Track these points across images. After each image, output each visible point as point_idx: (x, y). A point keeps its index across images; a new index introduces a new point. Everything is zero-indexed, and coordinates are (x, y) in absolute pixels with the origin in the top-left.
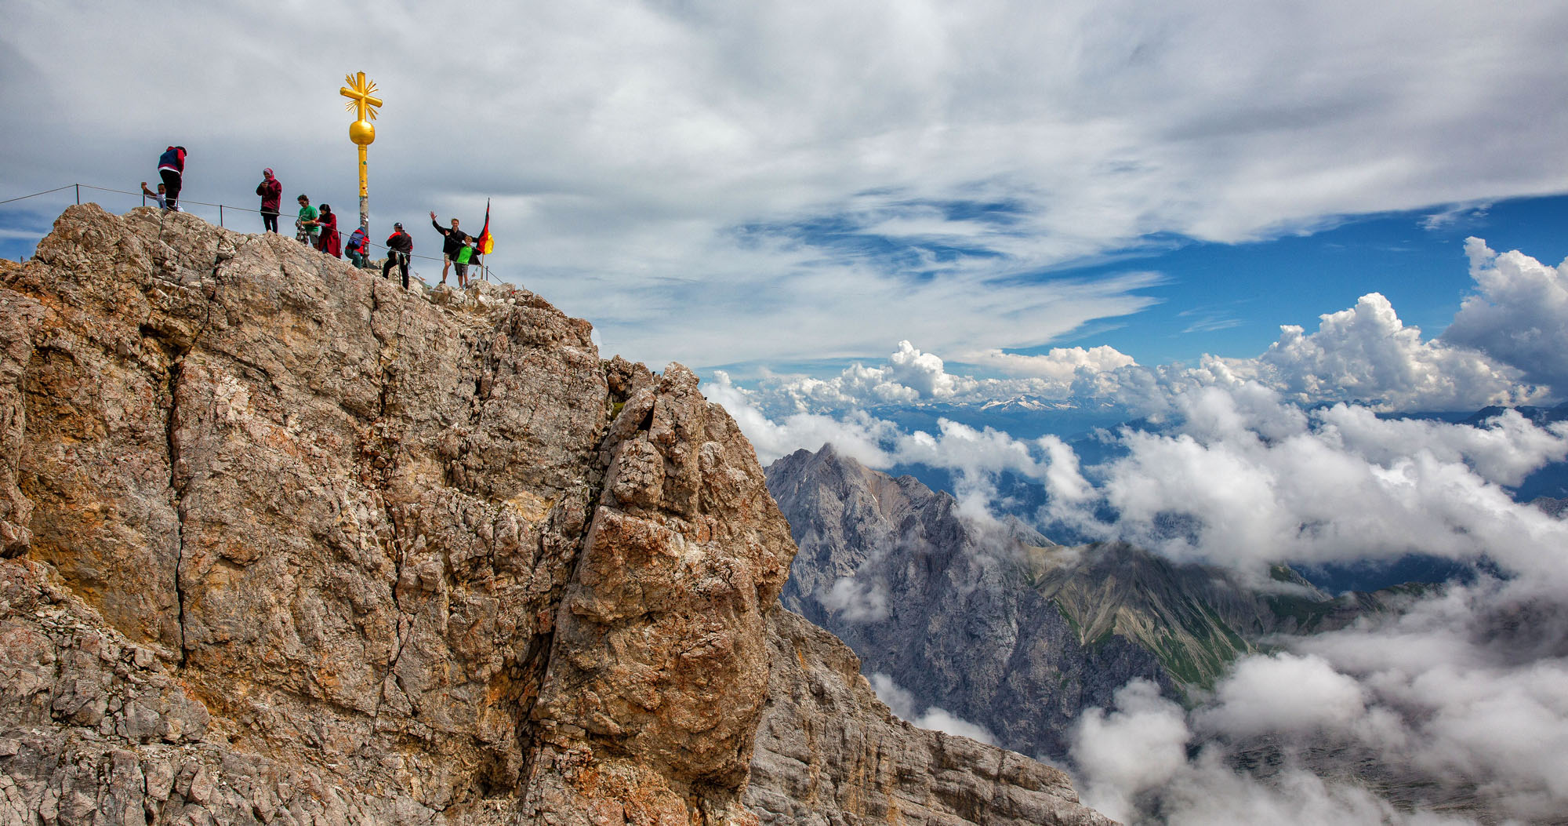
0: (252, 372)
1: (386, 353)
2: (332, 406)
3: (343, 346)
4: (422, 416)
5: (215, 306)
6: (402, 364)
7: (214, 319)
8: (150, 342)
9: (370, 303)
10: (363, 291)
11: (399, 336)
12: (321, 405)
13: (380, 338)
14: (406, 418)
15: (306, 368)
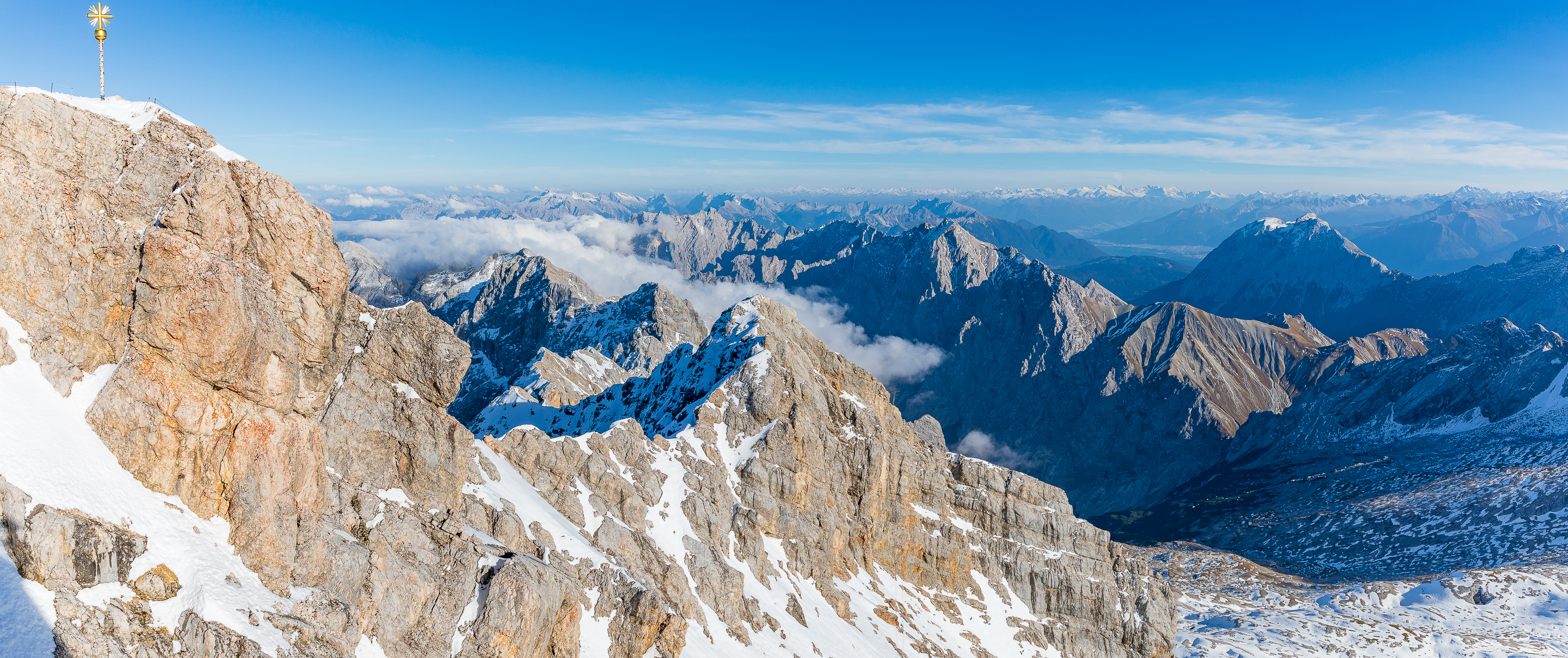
4: (94, 177)
6: (86, 151)
9: (72, 122)
10: (68, 118)
11: (85, 138)
13: (76, 139)
14: (85, 177)
15: (40, 154)
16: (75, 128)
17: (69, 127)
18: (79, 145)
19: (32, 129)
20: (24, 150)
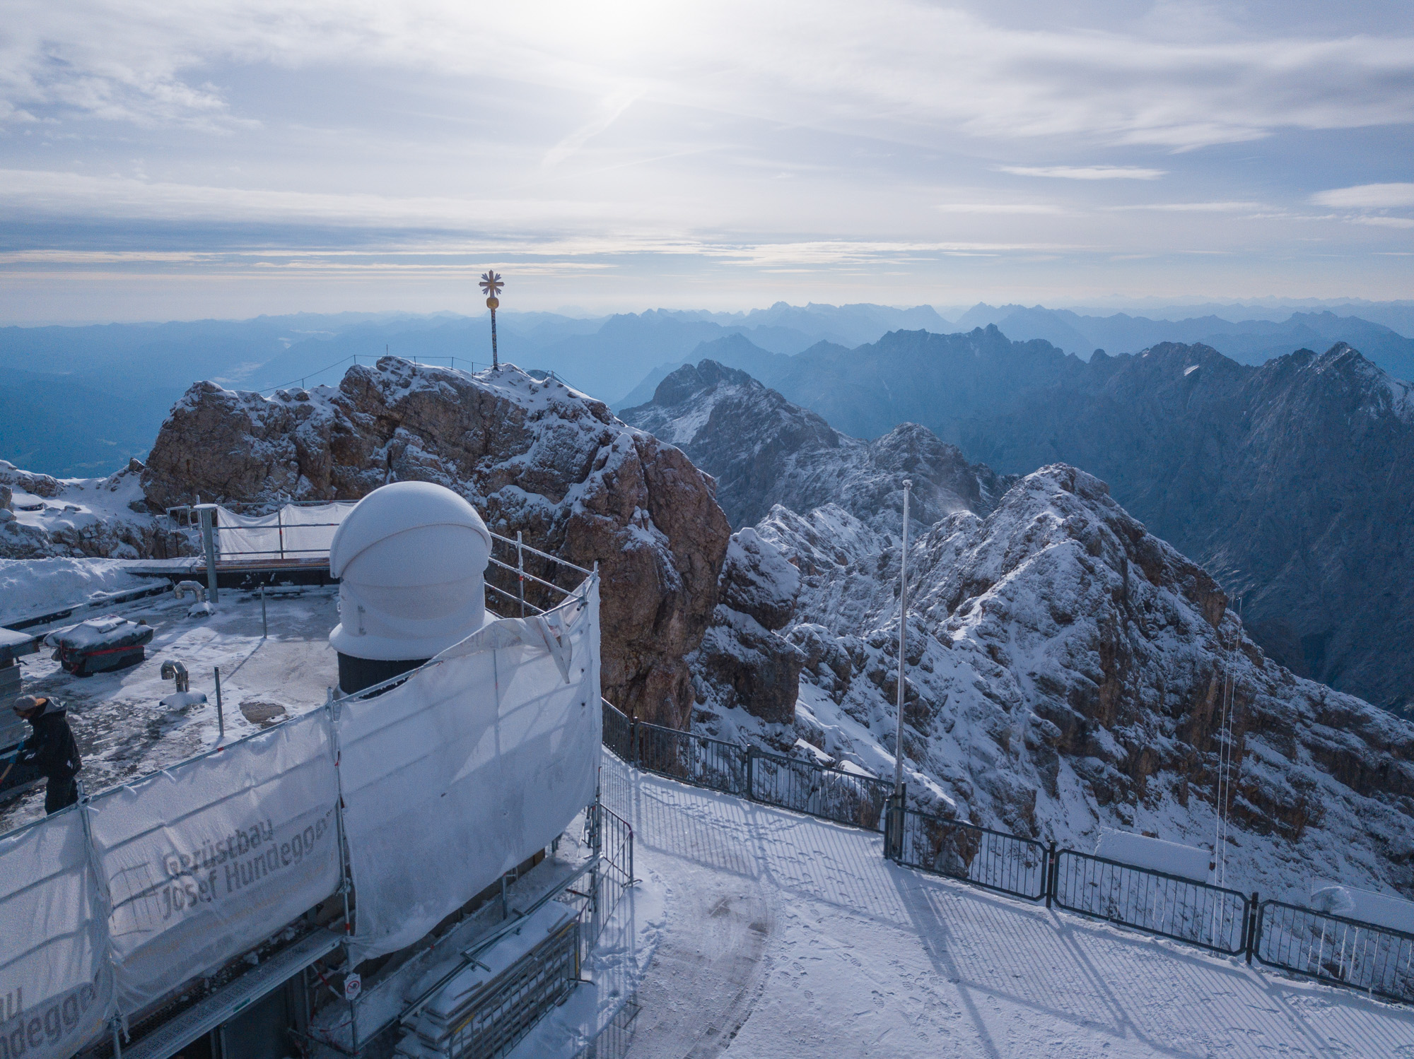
0: (425, 434)
1: (487, 423)
2: (461, 450)
3: (466, 422)
5: (409, 406)
7: (408, 411)
8: (384, 422)
11: (493, 416)
12: (456, 449)
13: (484, 418)
16: (482, 408)
17: (476, 405)
19: (439, 408)
20: (430, 428)
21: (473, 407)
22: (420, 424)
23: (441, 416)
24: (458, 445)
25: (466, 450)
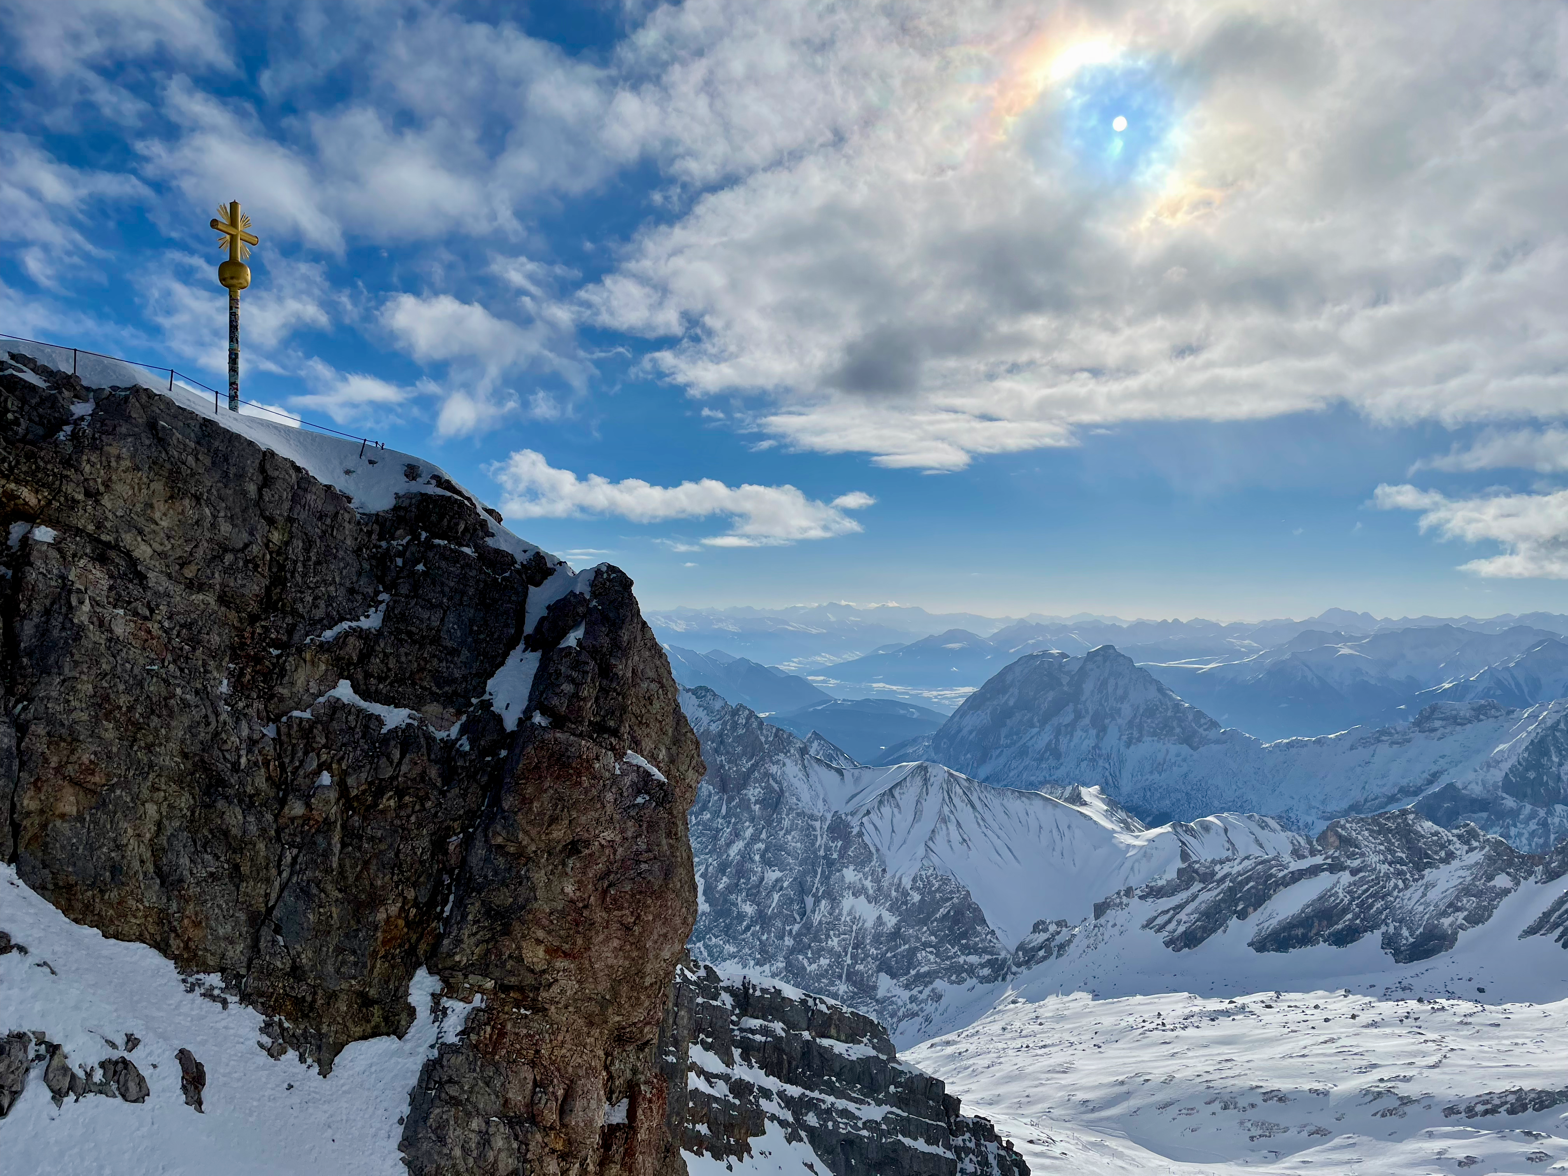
2: (211, 599)
4: (319, 613)
5: (71, 473)
7: (68, 488)
9: (259, 478)
11: (290, 520)
13: (271, 521)
14: (297, 616)
15: (179, 553)
16: (267, 494)
17: (252, 488)
18: (276, 537)
19: (158, 486)
20: (128, 539)
21: (244, 493)
22: (99, 526)
23: (160, 507)
24: (201, 588)
25: (222, 600)
